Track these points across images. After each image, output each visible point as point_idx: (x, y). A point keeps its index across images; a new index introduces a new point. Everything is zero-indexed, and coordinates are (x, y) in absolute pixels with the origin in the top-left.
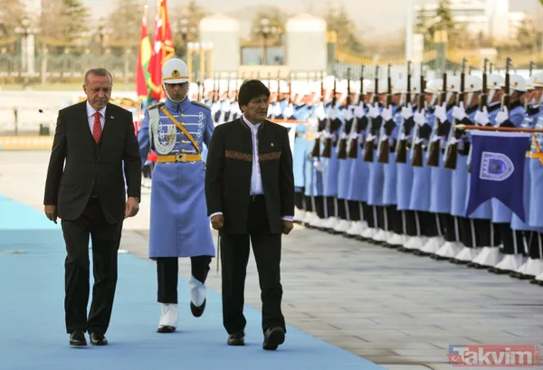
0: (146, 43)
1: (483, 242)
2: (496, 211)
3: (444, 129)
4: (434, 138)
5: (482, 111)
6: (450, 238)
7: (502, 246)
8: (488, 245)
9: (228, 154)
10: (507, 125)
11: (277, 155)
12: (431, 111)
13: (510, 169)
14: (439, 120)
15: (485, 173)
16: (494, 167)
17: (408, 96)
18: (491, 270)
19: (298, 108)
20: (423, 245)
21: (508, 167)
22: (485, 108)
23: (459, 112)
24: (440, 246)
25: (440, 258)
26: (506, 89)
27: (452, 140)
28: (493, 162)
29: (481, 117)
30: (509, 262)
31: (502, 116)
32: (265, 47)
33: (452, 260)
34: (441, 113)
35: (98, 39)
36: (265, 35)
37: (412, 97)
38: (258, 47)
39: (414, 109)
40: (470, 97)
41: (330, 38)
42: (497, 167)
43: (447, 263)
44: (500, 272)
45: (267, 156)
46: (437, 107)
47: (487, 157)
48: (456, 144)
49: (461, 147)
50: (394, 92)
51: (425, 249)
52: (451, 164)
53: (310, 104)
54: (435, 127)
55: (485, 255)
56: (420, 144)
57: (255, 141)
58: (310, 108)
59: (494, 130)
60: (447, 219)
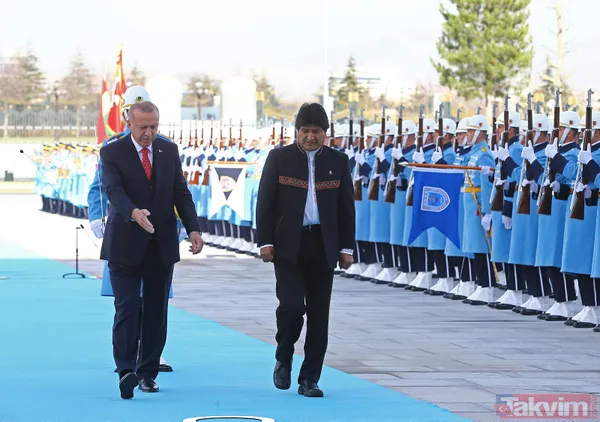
0: (106, 97)
1: (418, 268)
2: (432, 239)
3: (383, 167)
4: (373, 175)
5: (419, 151)
6: (388, 264)
7: (435, 272)
8: (423, 270)
9: (282, 180)
10: (441, 162)
11: (335, 184)
12: (372, 152)
13: (447, 202)
14: (378, 159)
15: (425, 206)
16: (434, 200)
17: (351, 139)
18: (427, 292)
19: (247, 152)
20: (363, 271)
21: (446, 199)
22: (421, 149)
23: (397, 153)
24: (379, 272)
25: (380, 282)
26: (440, 131)
27: (392, 178)
28: (432, 195)
29: (418, 156)
30: (441, 285)
31: (437, 155)
32: (199, 106)
33: (391, 284)
34: (380, 153)
35: (53, 99)
36: (199, 96)
37: (354, 140)
38: (192, 106)
39: (356, 150)
40: (405, 139)
41: (260, 96)
42: (435, 200)
43: (386, 286)
44: (435, 293)
45: (324, 185)
46: (377, 148)
47: (427, 191)
48: (395, 181)
49: (399, 183)
50: (336, 136)
51: (365, 274)
52: (391, 198)
53: (258, 148)
54: (375, 166)
55: (420, 279)
56: (360, 181)
57: (312, 168)
58: (257, 151)
59: (429, 167)
60: (385, 247)
